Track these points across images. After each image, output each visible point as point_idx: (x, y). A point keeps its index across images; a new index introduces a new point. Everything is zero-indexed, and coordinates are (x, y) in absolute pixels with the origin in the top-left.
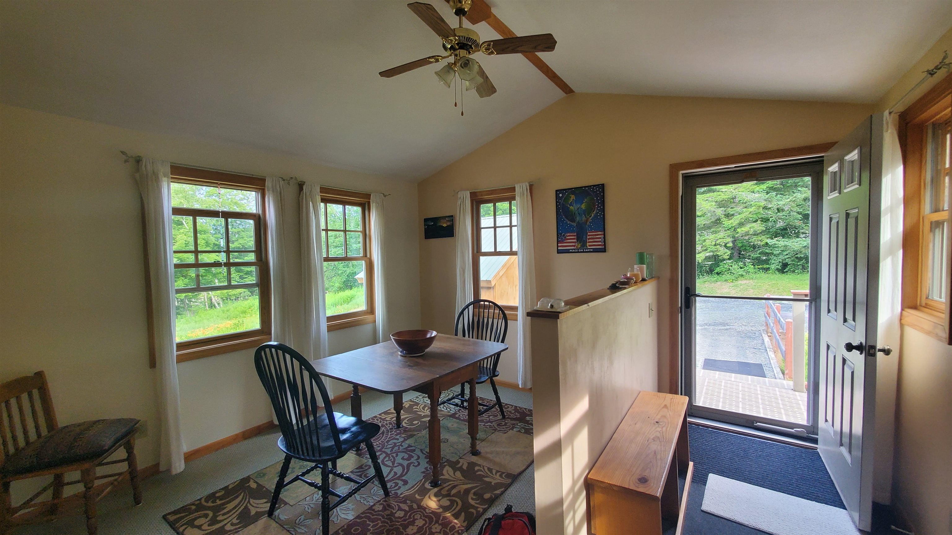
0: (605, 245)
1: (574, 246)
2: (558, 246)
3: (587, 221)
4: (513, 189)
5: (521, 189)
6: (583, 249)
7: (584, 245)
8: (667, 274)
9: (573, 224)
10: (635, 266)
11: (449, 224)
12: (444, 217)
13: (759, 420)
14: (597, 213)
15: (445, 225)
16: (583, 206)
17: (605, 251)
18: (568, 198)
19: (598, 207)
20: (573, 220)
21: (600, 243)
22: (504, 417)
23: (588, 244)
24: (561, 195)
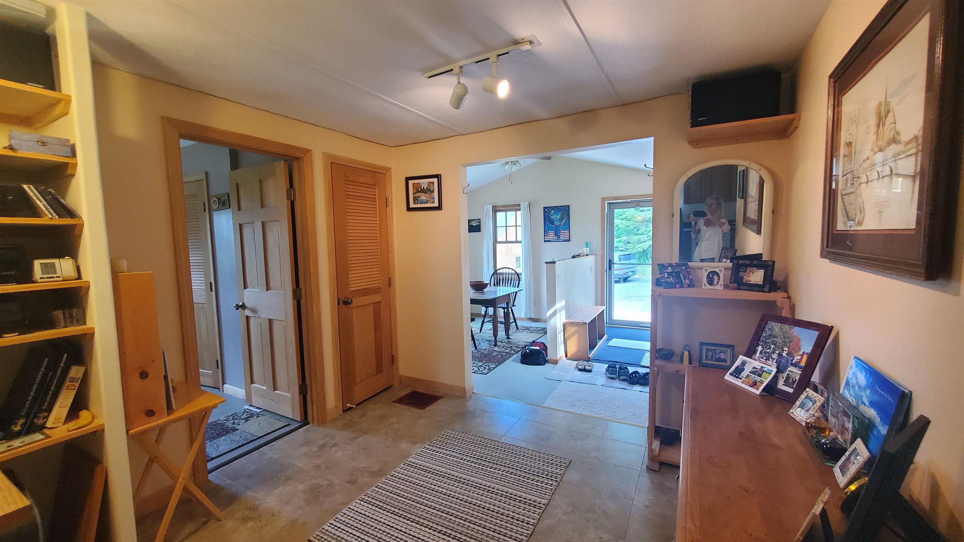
0: (570, 238)
1: (553, 238)
2: (544, 238)
3: (560, 224)
4: (520, 205)
5: (524, 205)
6: (558, 240)
7: (559, 238)
8: (599, 253)
9: (553, 226)
10: (584, 248)
11: (477, 224)
12: (474, 220)
13: (642, 323)
14: (566, 221)
15: (475, 225)
16: (558, 217)
17: (570, 241)
18: (550, 212)
19: (566, 217)
20: (553, 224)
21: (567, 237)
22: (518, 329)
23: (561, 237)
24: (546, 210)
